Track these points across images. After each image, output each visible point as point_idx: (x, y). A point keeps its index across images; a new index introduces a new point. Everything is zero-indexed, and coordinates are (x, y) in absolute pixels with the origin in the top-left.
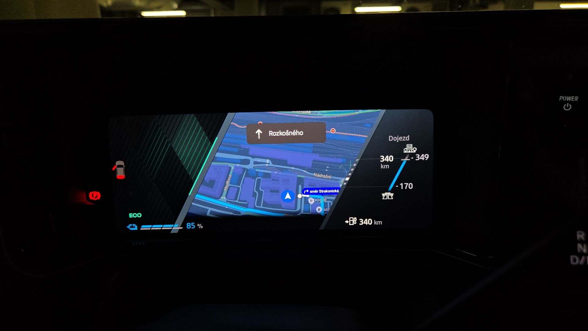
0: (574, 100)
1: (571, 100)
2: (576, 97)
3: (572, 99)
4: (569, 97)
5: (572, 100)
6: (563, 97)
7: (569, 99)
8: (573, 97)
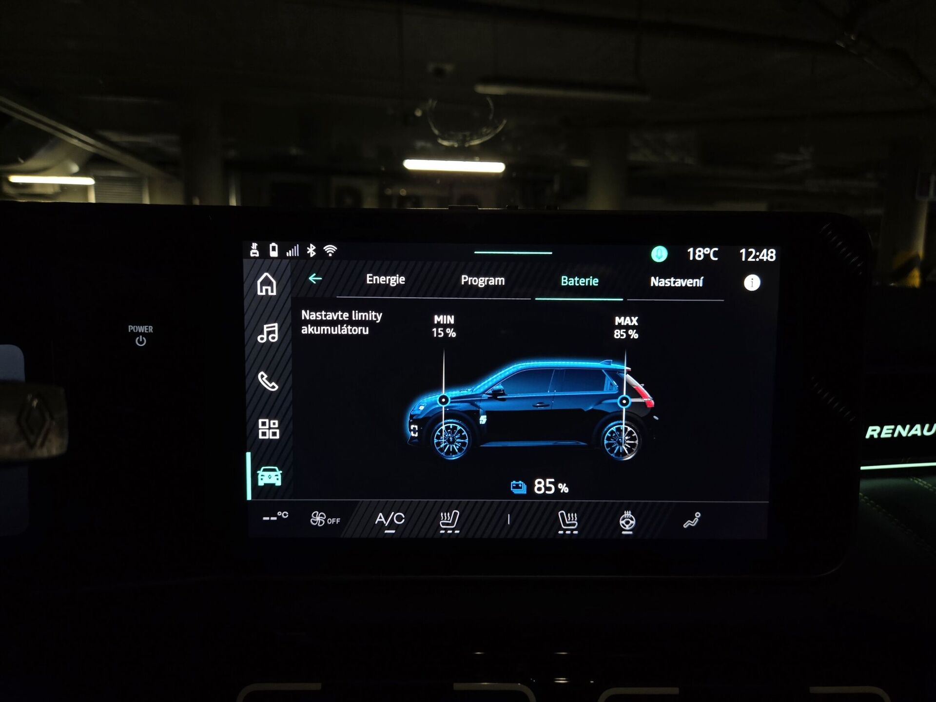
0: (147, 330)
1: (144, 331)
2: (150, 327)
3: (146, 329)
4: (141, 327)
5: (146, 332)
6: (133, 326)
7: (141, 329)
8: (146, 326)
